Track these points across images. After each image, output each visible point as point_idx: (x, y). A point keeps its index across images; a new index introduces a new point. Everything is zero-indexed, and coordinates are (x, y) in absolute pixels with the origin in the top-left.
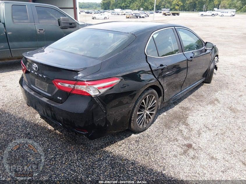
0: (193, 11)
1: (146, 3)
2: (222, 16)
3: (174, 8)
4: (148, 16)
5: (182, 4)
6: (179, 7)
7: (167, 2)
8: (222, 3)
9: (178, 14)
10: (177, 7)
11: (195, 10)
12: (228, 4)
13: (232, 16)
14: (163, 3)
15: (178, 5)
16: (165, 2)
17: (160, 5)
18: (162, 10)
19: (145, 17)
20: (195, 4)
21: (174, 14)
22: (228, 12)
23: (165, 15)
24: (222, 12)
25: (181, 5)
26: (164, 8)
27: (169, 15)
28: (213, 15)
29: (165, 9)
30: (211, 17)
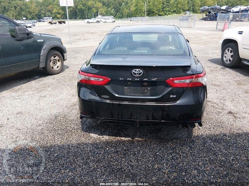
0: (76, 18)
1: (23, 12)
2: (106, 22)
3: (56, 16)
4: (34, 26)
5: (63, 12)
6: (60, 16)
7: (46, 10)
8: (99, 11)
9: (64, 22)
10: (58, 16)
11: (77, 18)
12: (105, 12)
13: (113, 22)
14: (43, 12)
15: (59, 14)
16: (45, 11)
17: (40, 14)
18: (44, 19)
19: (32, 27)
20: (76, 12)
21: (60, 23)
22: (109, 19)
23: (51, 24)
24: (104, 19)
25: (62, 14)
26: (45, 16)
27: (55, 23)
28: (98, 22)
29: (47, 18)
30: (97, 24)
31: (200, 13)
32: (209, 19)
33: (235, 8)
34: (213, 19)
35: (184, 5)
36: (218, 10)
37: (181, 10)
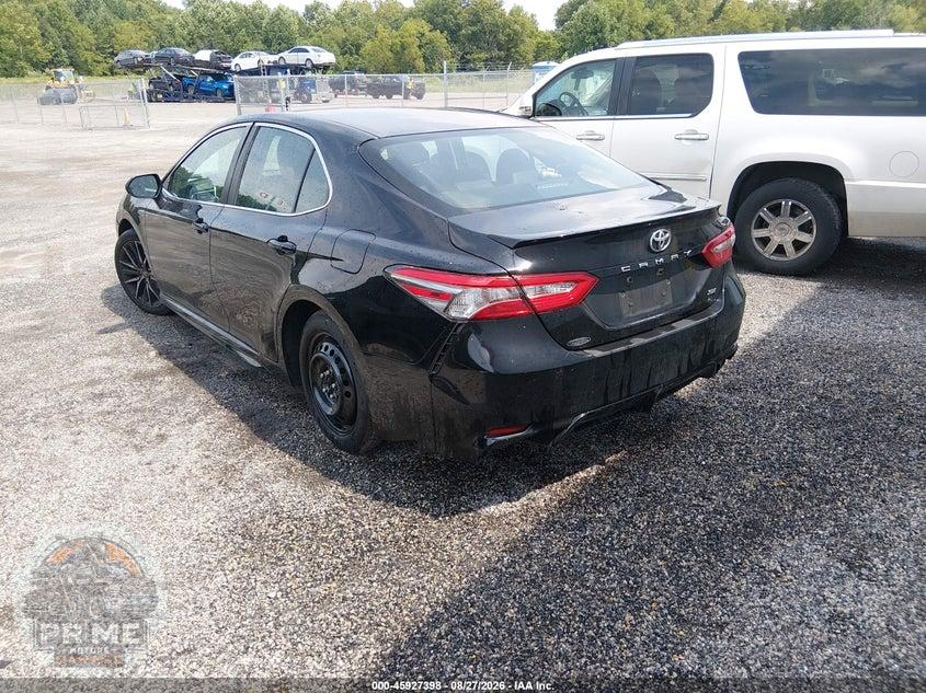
31: (105, 74)
32: (160, 96)
33: (242, 57)
34: (176, 96)
35: (32, 44)
36: (184, 62)
37: (23, 64)
